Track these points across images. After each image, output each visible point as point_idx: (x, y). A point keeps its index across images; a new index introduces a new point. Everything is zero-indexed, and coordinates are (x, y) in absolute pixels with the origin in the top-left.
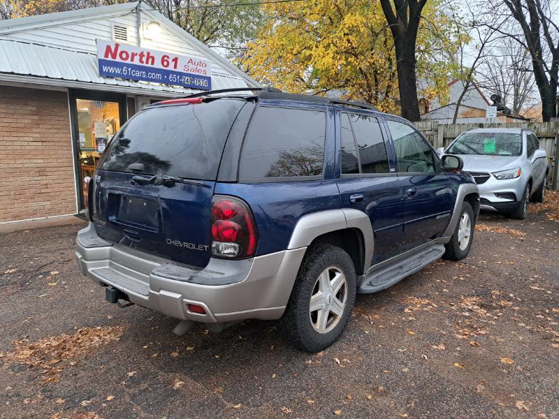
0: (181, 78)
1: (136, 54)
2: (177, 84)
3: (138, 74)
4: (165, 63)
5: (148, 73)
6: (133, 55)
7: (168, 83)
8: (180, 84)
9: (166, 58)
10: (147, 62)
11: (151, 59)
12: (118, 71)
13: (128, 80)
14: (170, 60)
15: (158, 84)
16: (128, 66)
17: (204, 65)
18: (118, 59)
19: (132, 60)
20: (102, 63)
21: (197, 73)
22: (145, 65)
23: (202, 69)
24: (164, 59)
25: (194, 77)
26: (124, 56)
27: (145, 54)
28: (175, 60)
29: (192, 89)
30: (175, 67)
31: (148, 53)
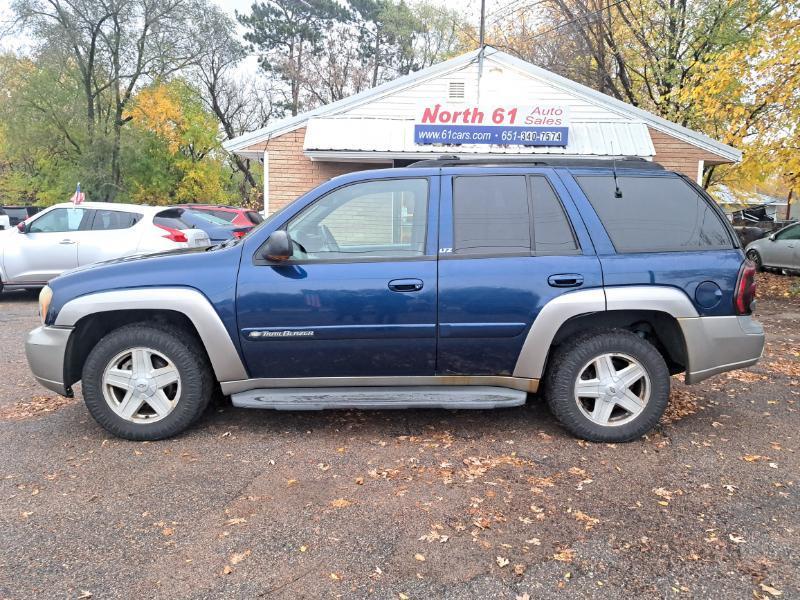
0: (519, 134)
1: (460, 113)
2: (512, 142)
3: (461, 136)
4: (498, 119)
5: (474, 134)
6: (456, 115)
7: (500, 143)
8: (518, 142)
9: (500, 112)
10: (473, 121)
11: (478, 117)
12: (436, 135)
13: (449, 145)
14: (505, 114)
15: (487, 145)
16: (449, 128)
17: (558, 112)
18: (438, 122)
19: (454, 120)
20: (418, 129)
21: (546, 125)
22: (470, 124)
23: (554, 117)
24: (497, 113)
25: (539, 130)
26: (445, 117)
27: (472, 111)
28: (513, 113)
29: (535, 146)
30: (512, 121)
31: (476, 109)
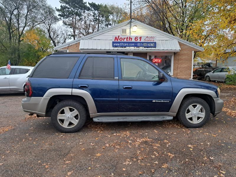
0: (142, 44)
2: (141, 46)
3: (126, 45)
4: (136, 40)
5: (129, 44)
6: (124, 38)
7: (137, 46)
8: (142, 46)
9: (137, 38)
10: (129, 40)
11: (130, 39)
12: (119, 45)
13: (122, 47)
14: (138, 38)
15: (133, 47)
16: (122, 42)
17: (153, 38)
18: (119, 41)
19: (124, 40)
20: (113, 43)
21: (150, 41)
22: (128, 41)
24: (136, 38)
25: (148, 43)
26: (121, 39)
28: (141, 38)
29: (147, 47)
30: (140, 40)
31: (130, 37)
